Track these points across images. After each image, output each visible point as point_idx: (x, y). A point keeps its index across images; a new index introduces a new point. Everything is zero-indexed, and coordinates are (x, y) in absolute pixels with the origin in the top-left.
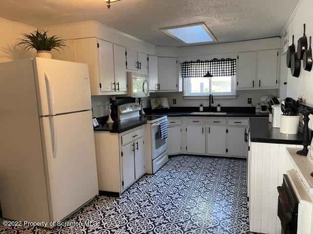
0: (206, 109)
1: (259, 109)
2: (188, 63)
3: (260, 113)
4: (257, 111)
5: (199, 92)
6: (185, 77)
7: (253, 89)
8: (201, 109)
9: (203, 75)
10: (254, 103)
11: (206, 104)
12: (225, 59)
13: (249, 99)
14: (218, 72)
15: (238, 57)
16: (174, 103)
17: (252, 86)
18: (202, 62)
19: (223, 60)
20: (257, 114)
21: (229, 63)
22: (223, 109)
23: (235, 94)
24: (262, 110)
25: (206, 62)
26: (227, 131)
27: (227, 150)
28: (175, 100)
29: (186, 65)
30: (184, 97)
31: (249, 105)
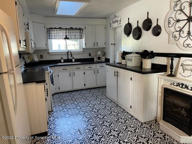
0: (65, 61)
1: (96, 59)
2: (53, 29)
3: (97, 61)
4: (95, 60)
5: (58, 49)
6: (50, 39)
7: (94, 47)
8: (62, 61)
9: (63, 38)
10: (93, 56)
11: (65, 58)
12: (77, 28)
13: (89, 53)
14: (72, 36)
15: (85, 27)
16: (41, 58)
17: (94, 46)
18: (62, 29)
19: (76, 29)
20: (95, 62)
21: (78, 31)
22: (77, 60)
23: (82, 50)
24: (98, 60)
25: (65, 29)
26: (84, 73)
27: (85, 85)
28: (42, 55)
29: (49, 30)
30: (49, 53)
31: (90, 57)
